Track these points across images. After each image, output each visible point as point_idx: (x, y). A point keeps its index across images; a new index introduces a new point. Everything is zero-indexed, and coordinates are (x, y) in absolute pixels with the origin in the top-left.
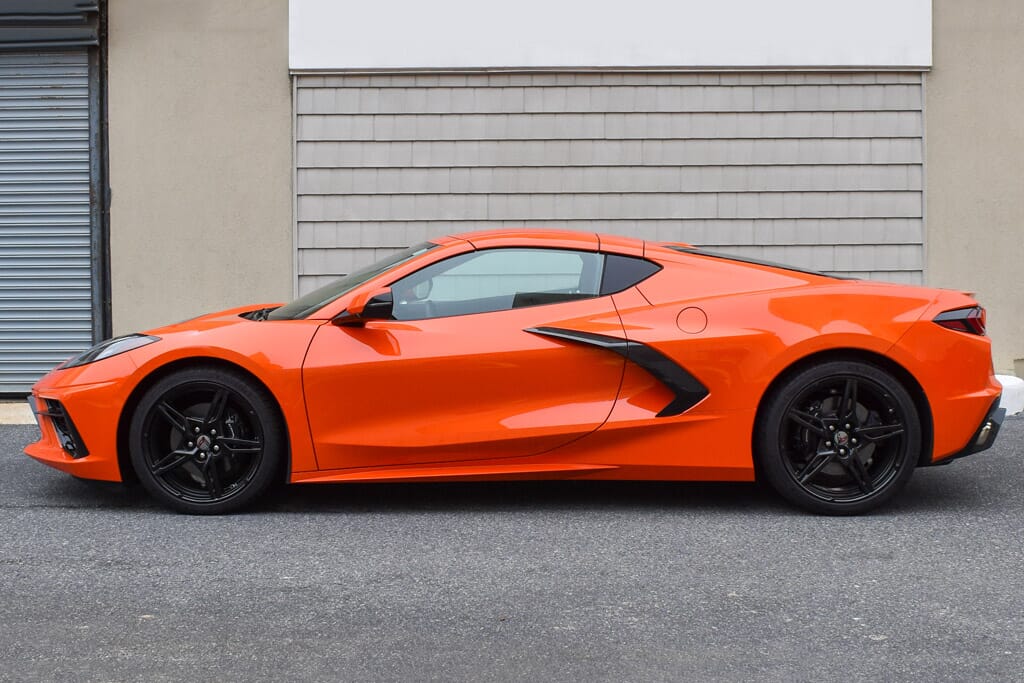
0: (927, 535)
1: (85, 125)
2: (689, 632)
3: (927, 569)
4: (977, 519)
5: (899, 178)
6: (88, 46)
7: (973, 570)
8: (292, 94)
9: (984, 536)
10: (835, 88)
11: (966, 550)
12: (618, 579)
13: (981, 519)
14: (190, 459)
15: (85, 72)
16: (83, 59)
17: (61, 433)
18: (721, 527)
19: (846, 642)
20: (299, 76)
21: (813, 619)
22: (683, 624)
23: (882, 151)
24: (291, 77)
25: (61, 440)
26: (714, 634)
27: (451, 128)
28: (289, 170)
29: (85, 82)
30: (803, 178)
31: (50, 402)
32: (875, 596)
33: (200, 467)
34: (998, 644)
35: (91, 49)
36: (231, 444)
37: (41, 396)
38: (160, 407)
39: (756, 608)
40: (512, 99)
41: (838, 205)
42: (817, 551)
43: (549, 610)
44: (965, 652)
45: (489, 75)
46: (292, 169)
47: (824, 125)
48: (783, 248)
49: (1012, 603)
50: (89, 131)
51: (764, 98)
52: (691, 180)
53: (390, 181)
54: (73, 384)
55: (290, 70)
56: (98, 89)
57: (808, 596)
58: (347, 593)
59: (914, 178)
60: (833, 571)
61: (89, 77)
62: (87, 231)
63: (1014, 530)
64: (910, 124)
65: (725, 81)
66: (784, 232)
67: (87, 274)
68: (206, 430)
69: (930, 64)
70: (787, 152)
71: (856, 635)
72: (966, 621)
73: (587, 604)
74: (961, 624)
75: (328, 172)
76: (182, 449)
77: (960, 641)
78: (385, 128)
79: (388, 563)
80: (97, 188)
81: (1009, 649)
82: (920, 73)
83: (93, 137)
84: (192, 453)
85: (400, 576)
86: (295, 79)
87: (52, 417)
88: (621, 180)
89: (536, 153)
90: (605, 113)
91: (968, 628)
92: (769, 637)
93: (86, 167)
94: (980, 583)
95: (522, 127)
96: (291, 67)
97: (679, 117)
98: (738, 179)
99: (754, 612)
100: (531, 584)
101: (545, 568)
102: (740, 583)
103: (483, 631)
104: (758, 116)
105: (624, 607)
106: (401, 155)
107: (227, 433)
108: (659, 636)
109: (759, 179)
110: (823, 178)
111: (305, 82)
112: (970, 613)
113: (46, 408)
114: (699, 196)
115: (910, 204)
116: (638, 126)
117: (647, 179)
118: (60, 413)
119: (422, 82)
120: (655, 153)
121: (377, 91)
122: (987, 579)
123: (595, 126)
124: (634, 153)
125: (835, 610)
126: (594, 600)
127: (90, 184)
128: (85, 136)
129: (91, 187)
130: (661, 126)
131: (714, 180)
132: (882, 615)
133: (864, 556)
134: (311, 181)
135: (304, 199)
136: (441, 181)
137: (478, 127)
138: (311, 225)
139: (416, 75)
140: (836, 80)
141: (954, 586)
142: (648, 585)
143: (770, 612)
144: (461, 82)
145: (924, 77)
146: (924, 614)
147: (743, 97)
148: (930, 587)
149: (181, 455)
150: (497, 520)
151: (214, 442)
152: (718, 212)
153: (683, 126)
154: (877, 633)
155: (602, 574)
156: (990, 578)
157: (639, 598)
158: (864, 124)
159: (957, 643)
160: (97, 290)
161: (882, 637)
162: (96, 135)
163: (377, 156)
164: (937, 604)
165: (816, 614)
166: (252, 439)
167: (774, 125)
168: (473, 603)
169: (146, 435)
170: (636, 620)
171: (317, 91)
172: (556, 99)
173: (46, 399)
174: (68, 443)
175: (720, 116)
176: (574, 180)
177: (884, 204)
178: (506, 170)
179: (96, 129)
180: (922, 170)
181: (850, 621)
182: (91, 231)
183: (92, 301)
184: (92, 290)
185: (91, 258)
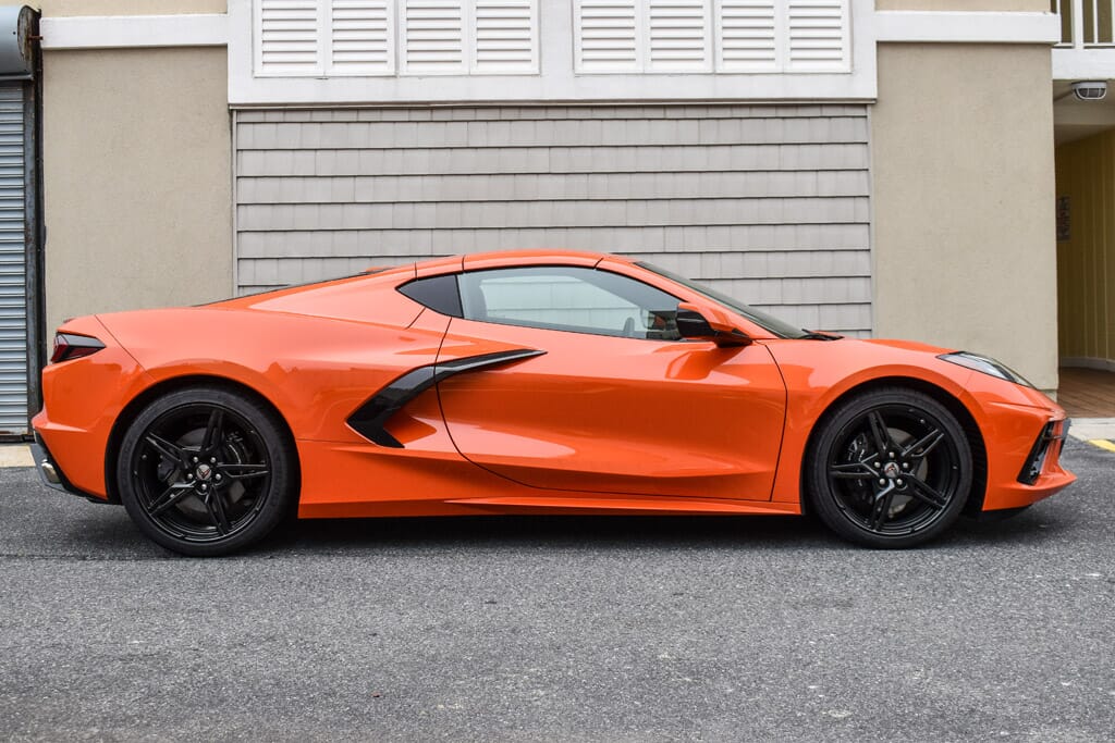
0: (889, 577)
1: (20, 161)
2: (605, 709)
3: (892, 619)
4: (942, 557)
5: (845, 211)
6: (24, 81)
7: (945, 619)
8: (231, 130)
9: (953, 578)
10: (780, 121)
11: (934, 595)
12: (531, 638)
13: (946, 557)
15: (20, 107)
16: (18, 95)
18: (659, 570)
19: (801, 722)
20: (238, 111)
21: (759, 689)
22: (598, 699)
23: (829, 184)
24: (231, 112)
26: (637, 713)
27: (394, 163)
28: (229, 206)
29: (20, 118)
30: (750, 211)
32: (834, 654)
34: (991, 720)
35: (25, 84)
39: (692, 673)
40: (456, 133)
41: (785, 238)
42: (766, 599)
43: (438, 682)
44: (951, 733)
45: (432, 109)
46: (232, 205)
47: (770, 158)
48: (730, 282)
49: (998, 661)
50: (24, 167)
51: (711, 131)
52: (637, 214)
53: (331, 217)
55: (229, 105)
56: (33, 125)
57: (754, 656)
58: (199, 661)
59: (861, 211)
60: (784, 623)
61: (24, 113)
62: (21, 270)
63: (986, 569)
64: (856, 156)
65: (670, 114)
66: (731, 265)
67: (22, 314)
69: (875, 96)
70: (735, 184)
71: (812, 711)
72: (946, 689)
73: (488, 672)
74: (940, 692)
75: (269, 208)
77: (942, 716)
78: (326, 163)
79: (266, 621)
80: (32, 225)
81: (1004, 728)
82: (865, 106)
83: (28, 173)
85: (272, 639)
86: (235, 113)
88: (567, 214)
89: (480, 188)
90: (550, 147)
91: (949, 697)
92: (704, 716)
93: (20, 205)
94: (955, 636)
95: (467, 161)
96: (230, 101)
97: (625, 150)
98: (683, 213)
99: (688, 679)
100: (426, 646)
101: (446, 625)
102: (674, 641)
103: (347, 713)
104: (704, 150)
105: (531, 675)
106: (343, 190)
108: (567, 717)
109: (705, 213)
110: (771, 211)
111: (245, 117)
112: (949, 677)
114: (646, 230)
115: (858, 237)
116: (582, 160)
117: (593, 213)
119: (364, 116)
120: (601, 187)
121: (318, 126)
122: (964, 631)
123: (540, 161)
124: (579, 186)
125: (785, 674)
126: (496, 666)
127: (25, 221)
128: (20, 172)
129: (26, 225)
130: (606, 161)
131: (660, 213)
132: (843, 681)
133: (819, 604)
134: (251, 218)
135: (245, 235)
136: (385, 216)
137: (421, 162)
138: (252, 262)
139: (358, 110)
140: (782, 113)
141: (926, 641)
142: (565, 644)
143: (708, 680)
144: (404, 116)
145: (869, 108)
146: (895, 679)
147: (688, 131)
148: (899, 643)
150: (410, 565)
152: (665, 246)
153: (628, 160)
154: (838, 708)
155: (513, 631)
156: (968, 629)
157: (551, 663)
158: (811, 157)
159: (939, 720)
160: (32, 331)
161: (845, 714)
162: (31, 172)
163: (318, 191)
164: (909, 665)
165: (763, 682)
167: (720, 159)
168: (347, 674)
170: (542, 693)
171: (257, 126)
172: (501, 133)
175: (667, 150)
176: (519, 215)
177: (831, 237)
178: (449, 204)
179: (31, 166)
180: (869, 202)
181: (805, 691)
182: (26, 270)
183: (26, 341)
184: (26, 330)
185: (26, 298)
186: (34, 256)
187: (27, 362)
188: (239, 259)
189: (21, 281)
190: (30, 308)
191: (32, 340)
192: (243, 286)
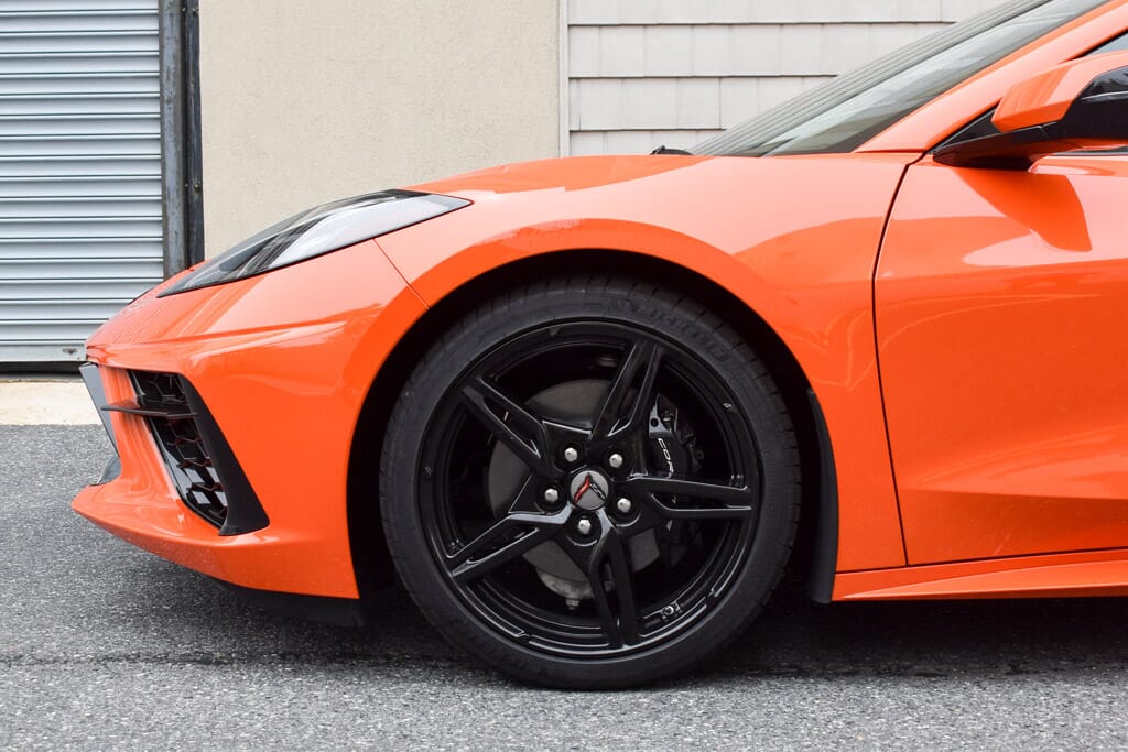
14: (551, 538)
17: (174, 462)
25: (173, 480)
31: (141, 377)
33: (579, 557)
36: (665, 494)
37: (112, 362)
38: (469, 391)
54: (211, 330)
62: (152, 46)
67: (154, 130)
68: (594, 457)
76: (531, 509)
84: (561, 518)
87: (147, 418)
107: (656, 465)
113: (131, 394)
118: (183, 408)
149: (527, 526)
151: (618, 489)
160: (172, 162)
166: (724, 479)
169: (428, 469)
173: (130, 372)
174: (195, 487)
182: (162, 46)
183: (162, 181)
184: (162, 162)
185: (160, 99)
186: (176, 19)
187: (164, 223)
188: (570, 26)
189: (153, 67)
190: (169, 119)
191: (173, 180)
192: (578, 79)
